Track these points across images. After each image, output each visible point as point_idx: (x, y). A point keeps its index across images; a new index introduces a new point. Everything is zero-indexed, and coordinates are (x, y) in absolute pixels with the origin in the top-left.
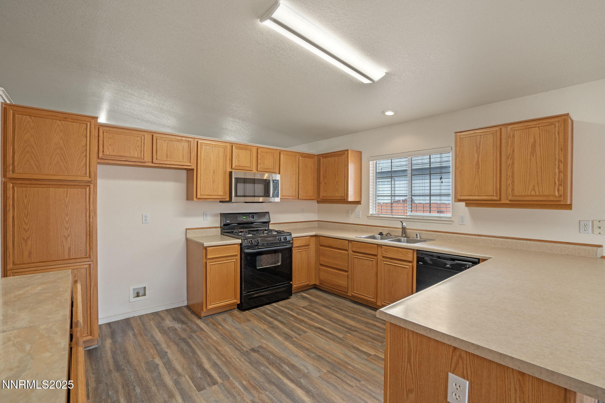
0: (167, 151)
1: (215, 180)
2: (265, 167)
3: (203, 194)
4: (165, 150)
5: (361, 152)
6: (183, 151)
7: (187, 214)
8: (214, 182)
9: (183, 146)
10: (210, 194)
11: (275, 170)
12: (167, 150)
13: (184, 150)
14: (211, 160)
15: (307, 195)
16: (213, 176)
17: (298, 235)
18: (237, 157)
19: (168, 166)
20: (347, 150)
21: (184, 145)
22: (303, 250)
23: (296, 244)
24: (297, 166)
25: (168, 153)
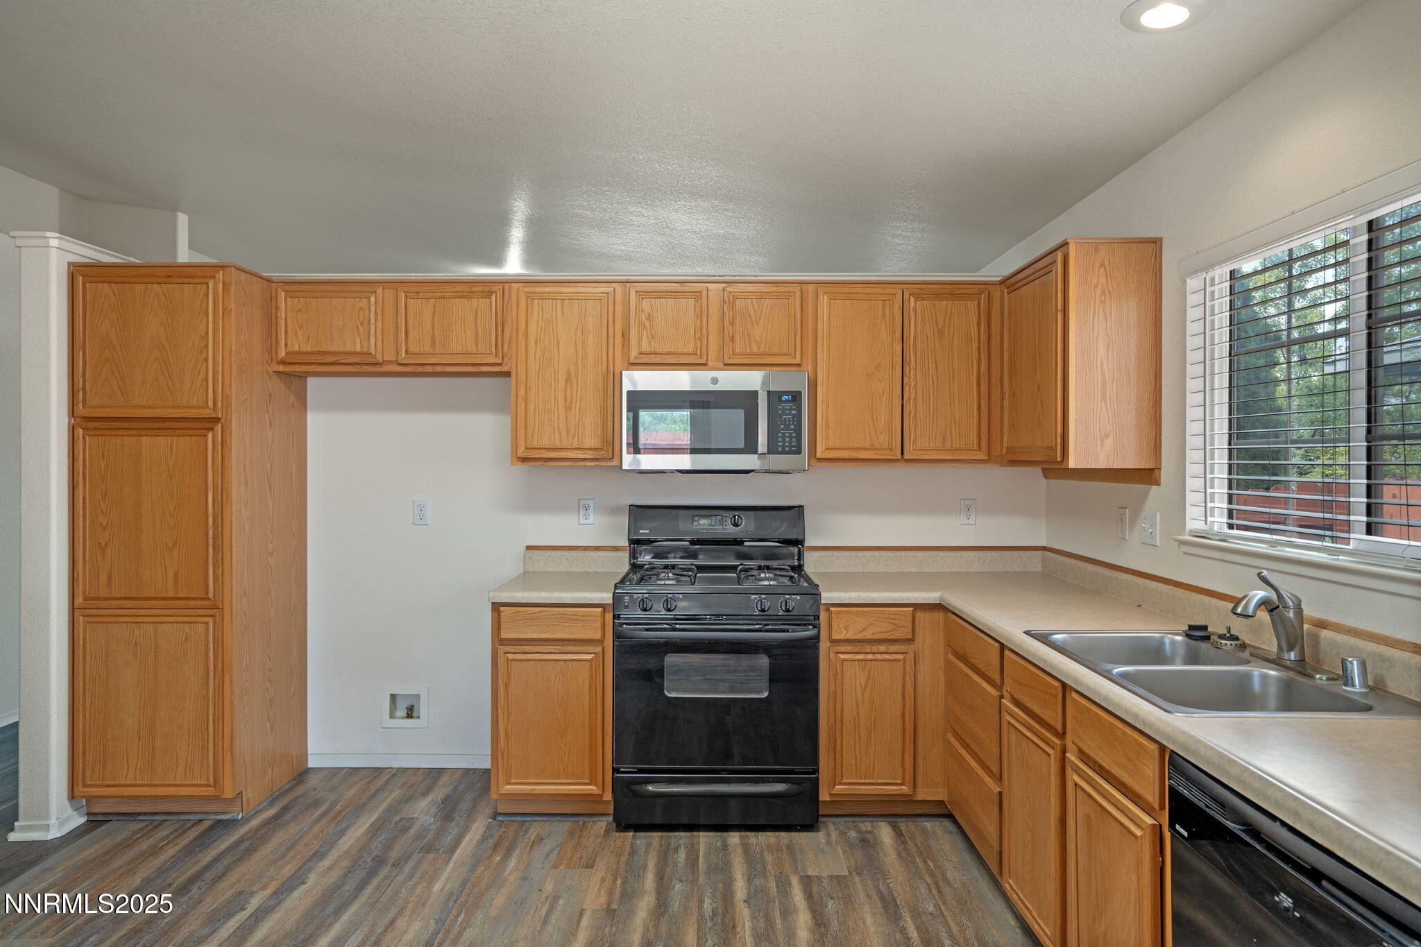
0: (433, 330)
1: (571, 402)
2: (755, 349)
3: (535, 444)
4: (429, 327)
5: (1157, 242)
6: (476, 323)
7: (531, 504)
8: (568, 408)
9: (476, 311)
10: (558, 445)
11: (795, 357)
12: (433, 325)
13: (479, 321)
14: (558, 342)
15: (944, 442)
16: (565, 391)
17: (850, 598)
18: (647, 323)
19: (438, 369)
20: (1065, 244)
21: (477, 308)
22: (879, 656)
23: (844, 632)
24: (899, 335)
25: (436, 334)
